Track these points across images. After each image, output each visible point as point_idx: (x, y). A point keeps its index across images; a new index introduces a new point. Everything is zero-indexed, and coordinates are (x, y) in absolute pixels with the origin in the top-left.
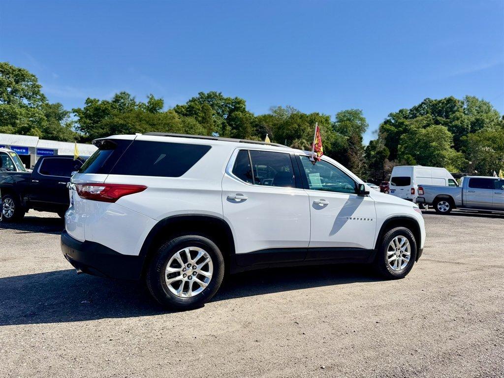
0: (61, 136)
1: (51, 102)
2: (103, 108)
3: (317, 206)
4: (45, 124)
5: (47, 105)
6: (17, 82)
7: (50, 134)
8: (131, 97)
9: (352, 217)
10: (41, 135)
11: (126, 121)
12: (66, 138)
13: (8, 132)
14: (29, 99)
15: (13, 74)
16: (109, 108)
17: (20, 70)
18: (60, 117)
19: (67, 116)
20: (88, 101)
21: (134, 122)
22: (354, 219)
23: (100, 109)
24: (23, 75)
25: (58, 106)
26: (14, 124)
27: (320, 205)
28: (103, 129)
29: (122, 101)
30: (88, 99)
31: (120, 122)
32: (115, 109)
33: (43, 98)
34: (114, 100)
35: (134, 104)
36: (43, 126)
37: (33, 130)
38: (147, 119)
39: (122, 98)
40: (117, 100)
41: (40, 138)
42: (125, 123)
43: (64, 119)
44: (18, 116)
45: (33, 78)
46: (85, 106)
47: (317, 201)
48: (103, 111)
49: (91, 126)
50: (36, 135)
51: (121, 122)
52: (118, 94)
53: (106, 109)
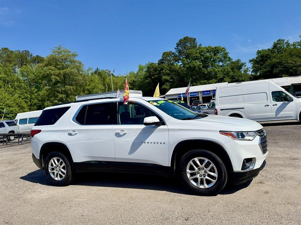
0: (240, 79)
1: (234, 60)
2: (265, 54)
3: (118, 135)
4: (231, 74)
5: (232, 62)
6: (215, 55)
7: (234, 79)
8: (286, 41)
9: (147, 141)
10: (230, 80)
11: (281, 59)
12: (243, 79)
13: (214, 82)
14: (222, 62)
15: (212, 51)
16: (270, 54)
17: (215, 48)
18: (240, 68)
19: (244, 66)
20: (259, 52)
21: (287, 59)
22: (148, 143)
23: (264, 56)
24: (217, 50)
25: (238, 61)
26: (216, 78)
27: (121, 134)
28: (266, 68)
29: (279, 46)
30: (258, 51)
31: (276, 61)
32: (274, 53)
33: (230, 59)
34: (273, 47)
35: (288, 45)
36: (230, 75)
37: (225, 79)
38: (297, 54)
39: (278, 44)
40: (275, 46)
41: (229, 83)
42: (280, 61)
43: (243, 68)
44: (217, 73)
45: (224, 49)
46: (257, 56)
47: (118, 131)
48: (266, 56)
49: (259, 68)
50: (227, 82)
51: (278, 60)
52: (276, 42)
53: (268, 54)
